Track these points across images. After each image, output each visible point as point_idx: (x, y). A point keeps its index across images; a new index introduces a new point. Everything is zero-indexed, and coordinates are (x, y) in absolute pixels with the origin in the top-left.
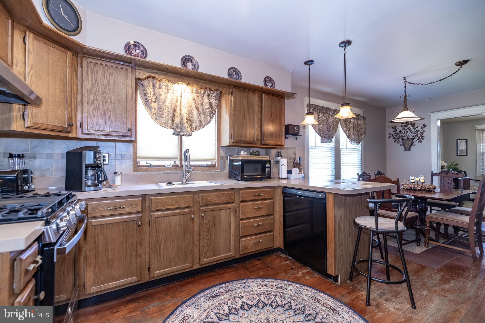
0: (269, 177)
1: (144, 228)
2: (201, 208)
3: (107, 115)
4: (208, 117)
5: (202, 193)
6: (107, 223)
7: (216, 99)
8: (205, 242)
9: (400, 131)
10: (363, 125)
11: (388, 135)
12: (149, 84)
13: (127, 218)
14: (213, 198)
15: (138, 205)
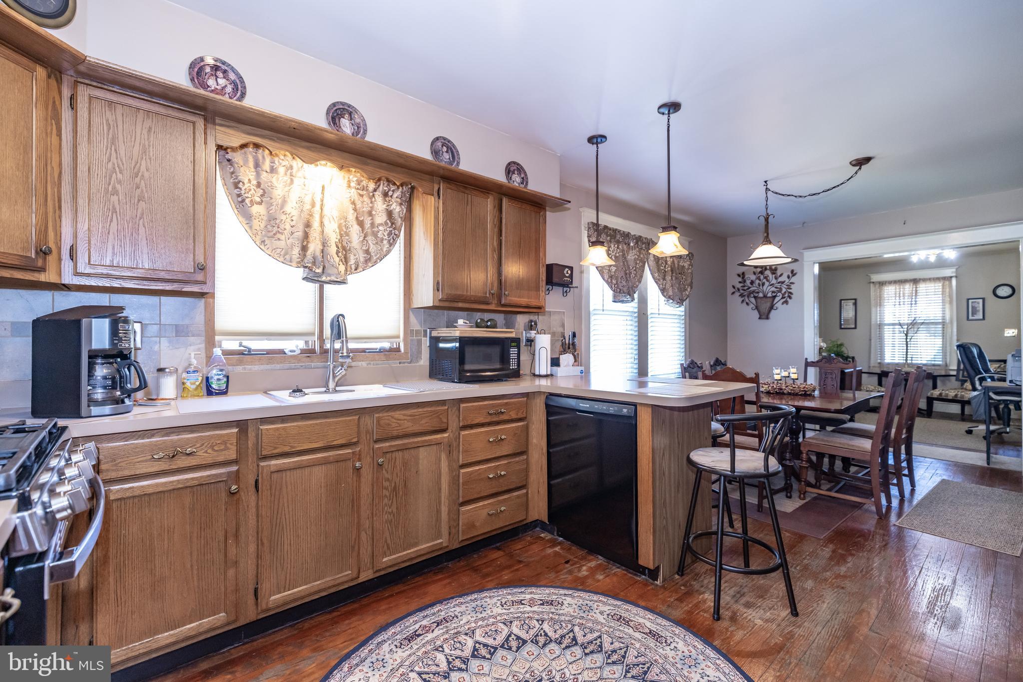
0: (516, 375)
1: (243, 498)
2: (377, 446)
3: (142, 230)
4: (385, 242)
5: (378, 413)
6: (151, 491)
7: (401, 204)
8: (384, 521)
9: (752, 283)
10: (688, 269)
11: (730, 290)
12: (246, 161)
13: (202, 477)
14: (403, 422)
15: (228, 445)
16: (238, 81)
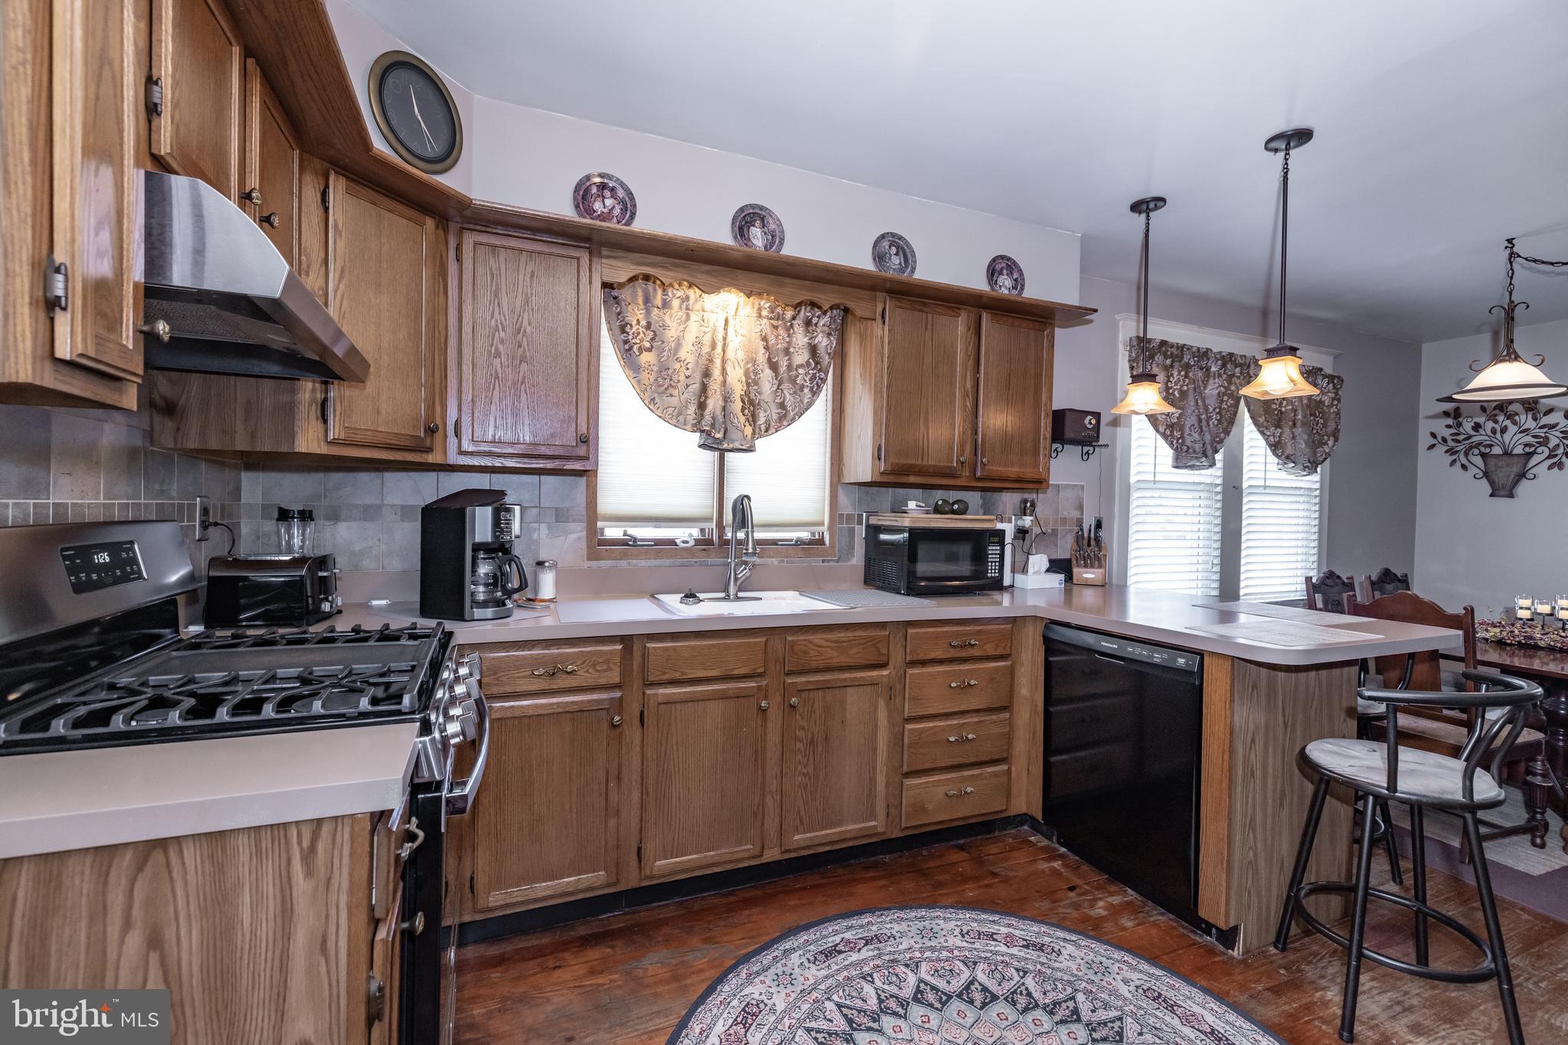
0: (996, 586)
1: (627, 733)
2: (789, 680)
3: (523, 397)
4: (806, 390)
5: (791, 635)
7: (829, 334)
8: (798, 784)
9: (1477, 428)
10: (1332, 405)
11: (1425, 440)
12: (635, 298)
13: (583, 702)
14: (823, 648)
15: (612, 666)
16: (627, 199)
